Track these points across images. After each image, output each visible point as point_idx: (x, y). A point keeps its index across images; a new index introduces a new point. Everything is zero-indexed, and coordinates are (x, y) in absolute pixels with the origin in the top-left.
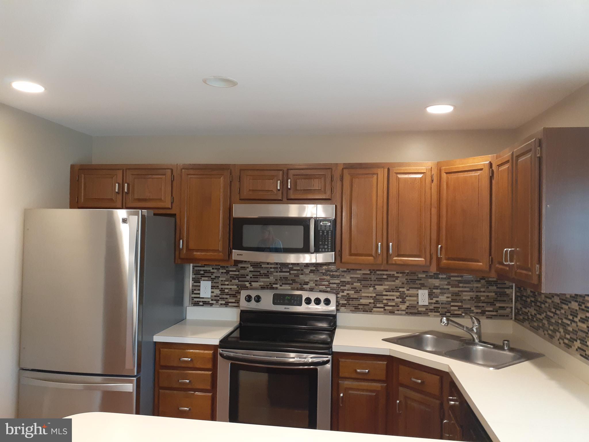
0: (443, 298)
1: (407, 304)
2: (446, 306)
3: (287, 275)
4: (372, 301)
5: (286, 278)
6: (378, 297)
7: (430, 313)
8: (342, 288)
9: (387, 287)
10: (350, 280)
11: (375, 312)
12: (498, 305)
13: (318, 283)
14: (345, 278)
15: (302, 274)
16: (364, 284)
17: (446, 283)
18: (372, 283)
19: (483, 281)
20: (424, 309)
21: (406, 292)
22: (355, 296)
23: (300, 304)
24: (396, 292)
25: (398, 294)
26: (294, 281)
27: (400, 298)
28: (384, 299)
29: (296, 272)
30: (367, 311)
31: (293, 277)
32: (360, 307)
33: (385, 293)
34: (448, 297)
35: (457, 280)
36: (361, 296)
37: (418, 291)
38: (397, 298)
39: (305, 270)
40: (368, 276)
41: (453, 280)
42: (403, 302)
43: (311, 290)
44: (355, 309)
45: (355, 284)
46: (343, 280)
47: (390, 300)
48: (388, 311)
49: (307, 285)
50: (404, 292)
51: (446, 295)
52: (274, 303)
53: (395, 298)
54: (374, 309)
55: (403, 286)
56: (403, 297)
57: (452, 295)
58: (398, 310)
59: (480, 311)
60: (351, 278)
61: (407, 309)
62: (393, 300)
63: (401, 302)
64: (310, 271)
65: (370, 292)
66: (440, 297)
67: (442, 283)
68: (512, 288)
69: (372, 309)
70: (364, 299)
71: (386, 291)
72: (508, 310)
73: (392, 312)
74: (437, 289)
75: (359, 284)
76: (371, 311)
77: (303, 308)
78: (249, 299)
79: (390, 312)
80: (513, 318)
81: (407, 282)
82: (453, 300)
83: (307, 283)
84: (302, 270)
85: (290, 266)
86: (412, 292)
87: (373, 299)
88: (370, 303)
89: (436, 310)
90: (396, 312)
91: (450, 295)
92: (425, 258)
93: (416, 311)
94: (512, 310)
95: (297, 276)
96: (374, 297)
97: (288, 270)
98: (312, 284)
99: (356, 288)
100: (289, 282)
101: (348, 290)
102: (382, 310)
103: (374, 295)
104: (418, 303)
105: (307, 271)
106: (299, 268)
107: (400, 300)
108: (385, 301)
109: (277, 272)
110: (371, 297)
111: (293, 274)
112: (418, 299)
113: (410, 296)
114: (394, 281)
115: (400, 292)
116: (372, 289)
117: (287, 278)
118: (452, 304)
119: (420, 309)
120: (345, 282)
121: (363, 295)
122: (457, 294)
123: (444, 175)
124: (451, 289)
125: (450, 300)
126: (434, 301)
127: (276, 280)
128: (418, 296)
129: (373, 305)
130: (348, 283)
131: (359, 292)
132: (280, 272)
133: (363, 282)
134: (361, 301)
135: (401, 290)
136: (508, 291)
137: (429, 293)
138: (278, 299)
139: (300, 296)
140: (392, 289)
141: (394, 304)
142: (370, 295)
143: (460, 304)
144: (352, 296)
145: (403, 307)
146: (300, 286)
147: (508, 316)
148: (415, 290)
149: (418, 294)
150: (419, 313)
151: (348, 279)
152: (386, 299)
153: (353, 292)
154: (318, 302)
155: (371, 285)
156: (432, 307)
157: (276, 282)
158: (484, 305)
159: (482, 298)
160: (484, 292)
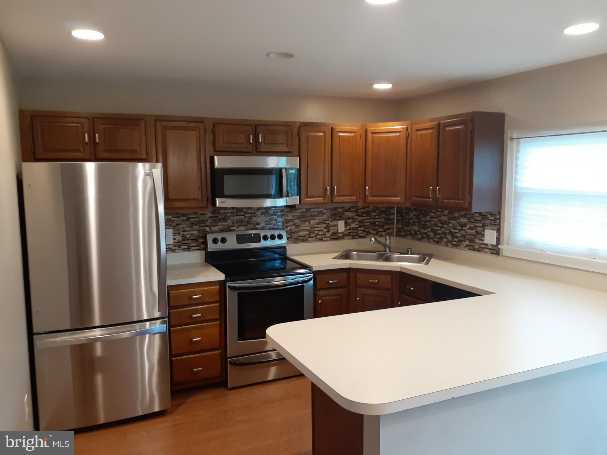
0: (353, 225)
1: (331, 232)
2: (356, 231)
3: (243, 218)
4: (308, 233)
5: (241, 221)
6: (312, 229)
7: (345, 238)
8: (286, 225)
9: (318, 221)
10: (292, 218)
11: (309, 241)
12: (386, 227)
13: (268, 223)
14: (288, 216)
15: (255, 216)
16: (302, 220)
17: (355, 214)
18: (307, 219)
19: (377, 211)
20: (342, 235)
21: (331, 223)
22: (296, 231)
23: (260, 241)
24: (324, 224)
25: (325, 225)
26: (248, 223)
27: (327, 228)
28: (316, 231)
29: (250, 215)
30: (304, 241)
31: (247, 220)
32: (299, 238)
33: (316, 226)
34: (356, 225)
35: (362, 212)
36: (300, 230)
37: (338, 222)
38: (325, 228)
39: (257, 213)
40: (305, 214)
41: (360, 212)
42: (329, 231)
43: (263, 228)
44: (296, 240)
45: (296, 221)
46: (286, 218)
47: (320, 230)
48: (319, 239)
49: (259, 225)
50: (329, 223)
51: (355, 223)
52: (238, 242)
53: (323, 228)
54: (310, 239)
55: (328, 219)
56: (328, 227)
57: (359, 223)
58: (325, 238)
59: (375, 232)
60: (293, 216)
61: (331, 236)
62: (322, 230)
63: (327, 231)
64: (261, 213)
65: (306, 226)
66: (352, 225)
67: (353, 214)
68: (394, 215)
69: (308, 239)
70: (302, 232)
71: (317, 224)
72: (392, 229)
73: (321, 240)
74: (350, 219)
75: (298, 221)
76: (307, 241)
77: (264, 244)
78: (215, 241)
79: (320, 240)
80: (395, 235)
81: (331, 216)
82: (360, 226)
83: (258, 224)
84: (255, 213)
85: (245, 210)
86: (334, 223)
87: (308, 231)
88: (306, 234)
89: (348, 235)
90: (324, 239)
91: (357, 223)
92: (356, 197)
93: (336, 237)
94: (394, 229)
95: (250, 218)
96: (309, 229)
97: (243, 213)
98: (263, 224)
99: (296, 224)
100: (244, 224)
101: (290, 226)
102: (315, 238)
103: (309, 228)
104: (338, 230)
105: (259, 213)
106: (252, 211)
107: (326, 230)
108: (316, 232)
109: (233, 216)
110: (307, 229)
111: (247, 217)
112: (338, 228)
113: (333, 226)
114: (323, 216)
115: (326, 224)
116: (307, 223)
117: (243, 220)
118: (359, 229)
119: (339, 235)
120: (288, 220)
121: (302, 228)
122: (361, 222)
123: (370, 135)
124: (359, 218)
125: (358, 226)
126: (348, 228)
127: (233, 223)
128: (338, 226)
129: (308, 236)
130: (291, 220)
131: (299, 227)
132: (236, 216)
133: (301, 219)
134: (300, 233)
135: (327, 222)
136: (392, 217)
137: (345, 222)
138: (241, 239)
139: (259, 235)
140: (321, 222)
141: (322, 233)
142: (306, 228)
143: (363, 229)
144: (293, 231)
145: (328, 235)
146: (253, 227)
147: (391, 234)
148: (336, 221)
149: (338, 224)
150: (338, 238)
151: (290, 217)
152: (318, 230)
153: (294, 227)
154: (273, 237)
155: (307, 220)
156: (346, 233)
157: (233, 225)
158: (378, 227)
159: (377, 223)
160: (378, 218)
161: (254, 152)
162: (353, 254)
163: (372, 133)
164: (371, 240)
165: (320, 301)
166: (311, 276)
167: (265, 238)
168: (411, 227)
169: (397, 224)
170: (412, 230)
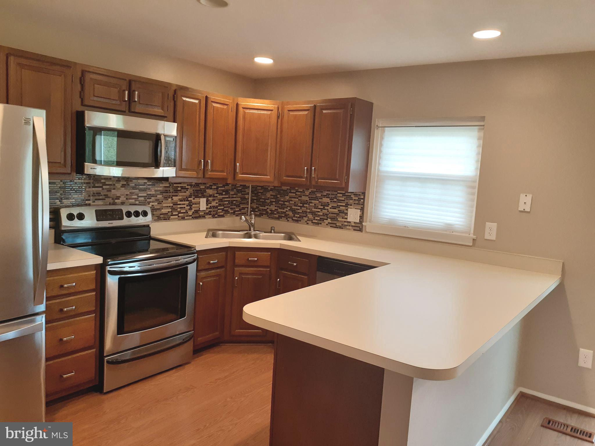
0: (214, 204)
1: (193, 211)
2: (216, 209)
3: (100, 191)
4: (170, 210)
5: (99, 194)
6: (174, 206)
7: (206, 216)
8: (148, 200)
9: (180, 198)
10: (154, 193)
11: (172, 219)
12: (242, 206)
13: (128, 197)
14: (151, 191)
15: (114, 189)
16: (165, 196)
17: (216, 192)
18: (171, 194)
19: (235, 190)
20: (203, 213)
21: (193, 201)
22: (158, 207)
23: (122, 218)
24: (187, 201)
25: (188, 202)
26: (106, 196)
27: (189, 206)
28: (178, 208)
29: (108, 187)
30: (166, 219)
31: (105, 193)
32: (162, 216)
33: (179, 203)
34: (217, 203)
35: (222, 190)
36: (162, 207)
37: (200, 199)
38: (187, 206)
39: (116, 185)
40: (168, 189)
41: (220, 190)
42: (191, 209)
43: (123, 203)
44: (158, 218)
45: (158, 196)
46: (149, 193)
47: (182, 208)
48: (181, 217)
49: (119, 199)
50: (191, 200)
51: (216, 201)
52: (98, 220)
53: (185, 206)
54: (172, 217)
55: (191, 196)
56: (190, 205)
57: (219, 201)
58: (187, 216)
59: (232, 211)
60: (156, 191)
61: (193, 214)
62: (185, 208)
63: (189, 209)
64: (121, 185)
65: (168, 203)
66: (212, 203)
67: (213, 192)
68: (249, 194)
69: (170, 217)
70: (165, 209)
71: (180, 201)
72: (246, 209)
73: (183, 218)
74: (211, 197)
75: (161, 196)
76: (169, 219)
77: (126, 222)
78: (70, 217)
79: (182, 218)
80: (249, 215)
81: (194, 192)
82: (220, 205)
83: (118, 198)
84: (114, 185)
85: (103, 181)
86: (197, 200)
87: (171, 208)
88: (169, 212)
89: (209, 213)
90: (186, 218)
91: (217, 201)
92: (227, 174)
93: (198, 215)
94: (248, 209)
95: (109, 190)
96: (172, 206)
97: (101, 185)
98: (122, 199)
99: (159, 200)
100: (101, 197)
101: (153, 202)
102: (177, 217)
103: (172, 205)
104: (199, 209)
105: (118, 185)
106: (111, 183)
107: (189, 207)
108: (179, 210)
109: (90, 187)
110: (170, 207)
111: (106, 189)
112: (200, 205)
113: (195, 204)
114: (185, 192)
115: (189, 201)
116: (170, 199)
117: (100, 193)
118: (219, 208)
119: (200, 214)
120: (150, 195)
121: (164, 205)
122: (221, 200)
123: (241, 110)
124: (219, 197)
125: (217, 205)
126: (209, 207)
127: (89, 196)
128: (200, 204)
129: (170, 214)
130: (153, 196)
131: (161, 203)
132: (93, 187)
133: (164, 194)
134: (162, 210)
135: (189, 199)
136: (247, 196)
137: (207, 200)
138: (101, 215)
139: (121, 211)
140: (184, 199)
141: (184, 211)
142: (169, 205)
143: (223, 207)
144: (156, 207)
145: (190, 213)
146: (112, 201)
147: (245, 213)
148: (198, 198)
149: (200, 202)
150: (200, 217)
151: (153, 192)
152: (180, 208)
153: (156, 203)
154: (137, 214)
155: (170, 196)
156: (207, 212)
157: (89, 198)
158: (235, 207)
159: (234, 202)
160: (235, 198)
161: (127, 111)
162: (219, 233)
163: (243, 108)
164: (241, 218)
165: (201, 284)
166: (194, 256)
167: (129, 214)
168: (267, 207)
169: (251, 203)
170: (268, 210)
